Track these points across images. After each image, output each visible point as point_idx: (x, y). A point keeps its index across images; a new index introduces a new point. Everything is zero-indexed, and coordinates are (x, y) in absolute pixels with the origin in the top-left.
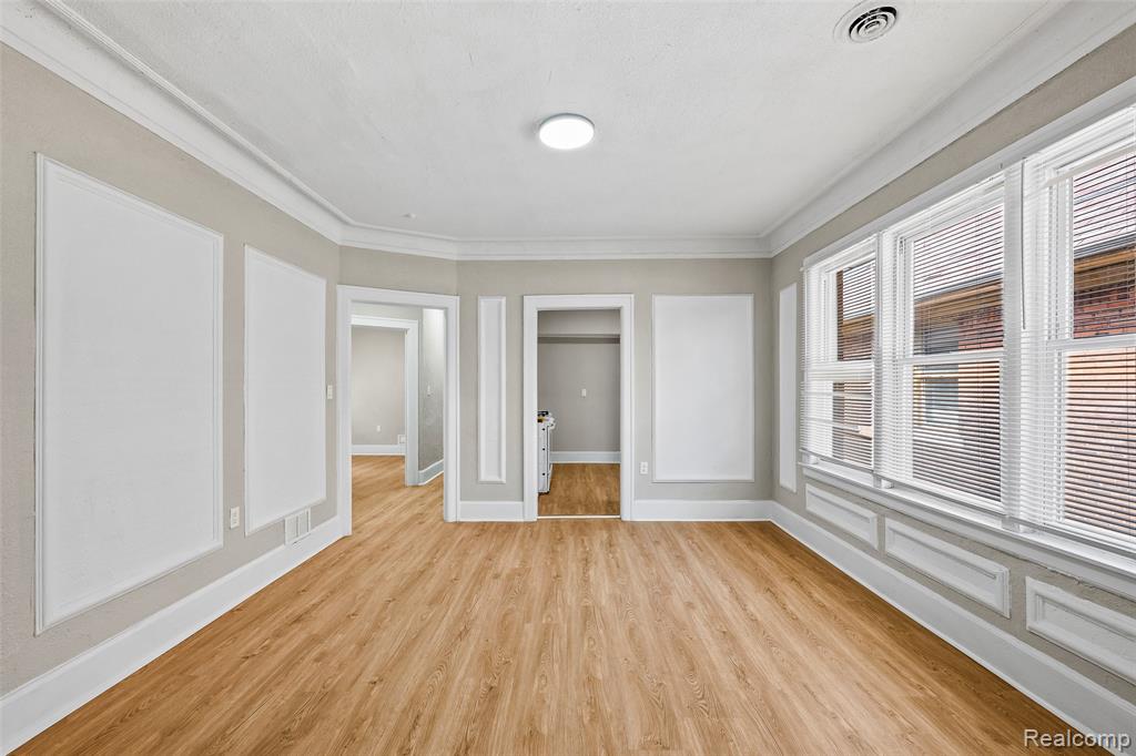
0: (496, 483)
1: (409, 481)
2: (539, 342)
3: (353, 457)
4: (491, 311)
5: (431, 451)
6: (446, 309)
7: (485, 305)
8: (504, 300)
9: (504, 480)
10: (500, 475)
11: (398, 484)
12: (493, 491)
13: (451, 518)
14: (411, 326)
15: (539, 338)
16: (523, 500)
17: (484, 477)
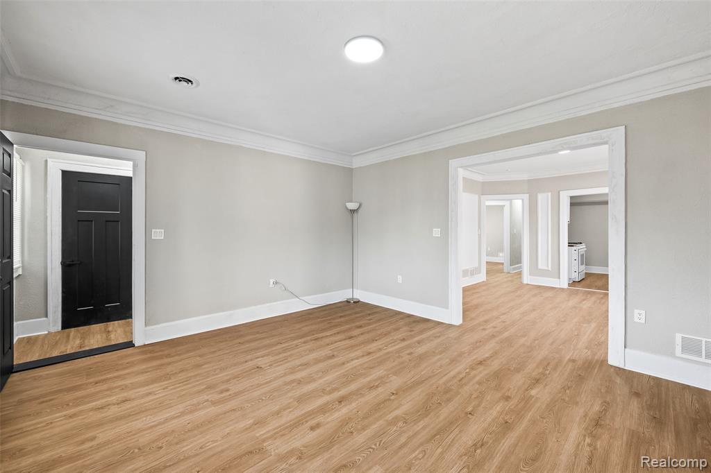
0: (546, 270)
1: (505, 270)
2: (571, 205)
3: (487, 262)
4: (544, 199)
5: (516, 258)
6: (523, 200)
7: (541, 197)
8: (550, 194)
9: (550, 269)
10: (548, 266)
11: (501, 271)
12: (544, 273)
13: (525, 282)
14: (507, 204)
15: (571, 203)
16: (559, 278)
17: (540, 267)
